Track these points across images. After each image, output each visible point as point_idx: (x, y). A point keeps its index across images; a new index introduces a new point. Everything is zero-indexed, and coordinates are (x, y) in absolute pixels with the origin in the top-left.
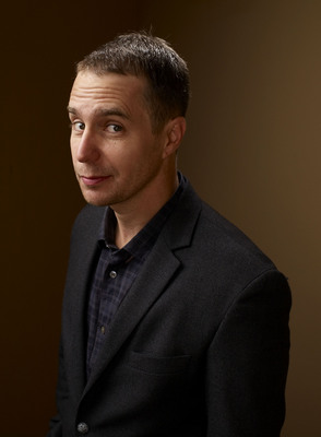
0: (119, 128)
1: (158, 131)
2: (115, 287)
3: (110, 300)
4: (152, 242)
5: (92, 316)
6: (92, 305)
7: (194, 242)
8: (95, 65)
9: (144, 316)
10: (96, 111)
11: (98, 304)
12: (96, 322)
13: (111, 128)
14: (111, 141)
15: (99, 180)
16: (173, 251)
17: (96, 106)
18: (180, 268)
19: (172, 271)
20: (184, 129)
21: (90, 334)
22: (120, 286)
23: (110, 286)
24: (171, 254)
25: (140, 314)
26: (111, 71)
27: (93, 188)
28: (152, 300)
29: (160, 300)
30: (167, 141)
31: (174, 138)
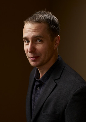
0: (40, 41)
1: (52, 40)
2: (39, 93)
3: (37, 97)
4: (48, 77)
5: (33, 102)
6: (33, 99)
7: (61, 77)
8: (31, 21)
9: (45, 101)
10: (33, 36)
11: (34, 98)
12: (34, 104)
13: (38, 41)
14: (39, 45)
15: (36, 58)
16: (54, 80)
17: (33, 35)
18: (56, 85)
19: (54, 86)
20: (60, 39)
21: (32, 108)
22: (40, 92)
23: (37, 92)
24: (54, 81)
25: (44, 101)
26: (36, 22)
27: (34, 61)
28: (48, 96)
29: (50, 96)
30: (55, 44)
31: (57, 42)
